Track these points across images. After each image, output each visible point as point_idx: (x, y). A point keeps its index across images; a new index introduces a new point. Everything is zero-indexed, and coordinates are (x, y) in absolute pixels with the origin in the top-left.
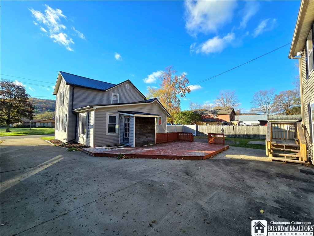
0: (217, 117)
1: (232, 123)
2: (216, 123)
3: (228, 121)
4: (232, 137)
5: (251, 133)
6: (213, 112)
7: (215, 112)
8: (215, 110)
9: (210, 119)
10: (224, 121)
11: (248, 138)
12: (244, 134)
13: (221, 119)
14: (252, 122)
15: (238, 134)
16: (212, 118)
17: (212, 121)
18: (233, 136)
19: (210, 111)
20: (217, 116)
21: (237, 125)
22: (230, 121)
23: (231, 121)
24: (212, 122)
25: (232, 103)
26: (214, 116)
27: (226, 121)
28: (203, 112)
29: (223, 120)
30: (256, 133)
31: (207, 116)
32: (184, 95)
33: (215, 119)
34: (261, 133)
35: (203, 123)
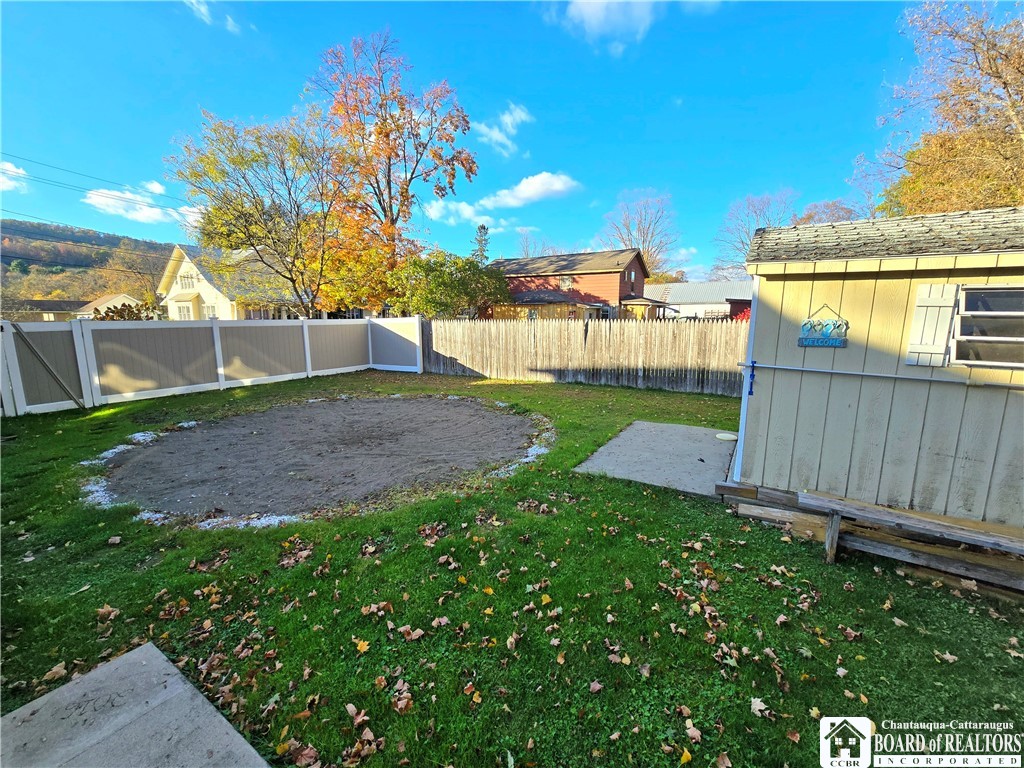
0: (575, 286)
1: (629, 307)
2: (566, 309)
3: (614, 302)
4: (577, 383)
5: (667, 360)
6: (564, 263)
7: (568, 264)
8: (573, 255)
9: (548, 291)
10: (600, 302)
11: (648, 389)
12: (632, 365)
13: (589, 292)
14: (709, 308)
15: (604, 366)
16: (554, 290)
17: (550, 303)
18: (581, 378)
19: (554, 259)
20: (574, 281)
21: (643, 318)
22: (620, 300)
23: (623, 303)
24: (551, 306)
25: (657, 241)
26: (563, 280)
27: (605, 303)
28: (526, 265)
29: (594, 297)
30: (692, 361)
31: (538, 282)
32: (448, 186)
33: (565, 294)
34: (715, 363)
35: (519, 309)
